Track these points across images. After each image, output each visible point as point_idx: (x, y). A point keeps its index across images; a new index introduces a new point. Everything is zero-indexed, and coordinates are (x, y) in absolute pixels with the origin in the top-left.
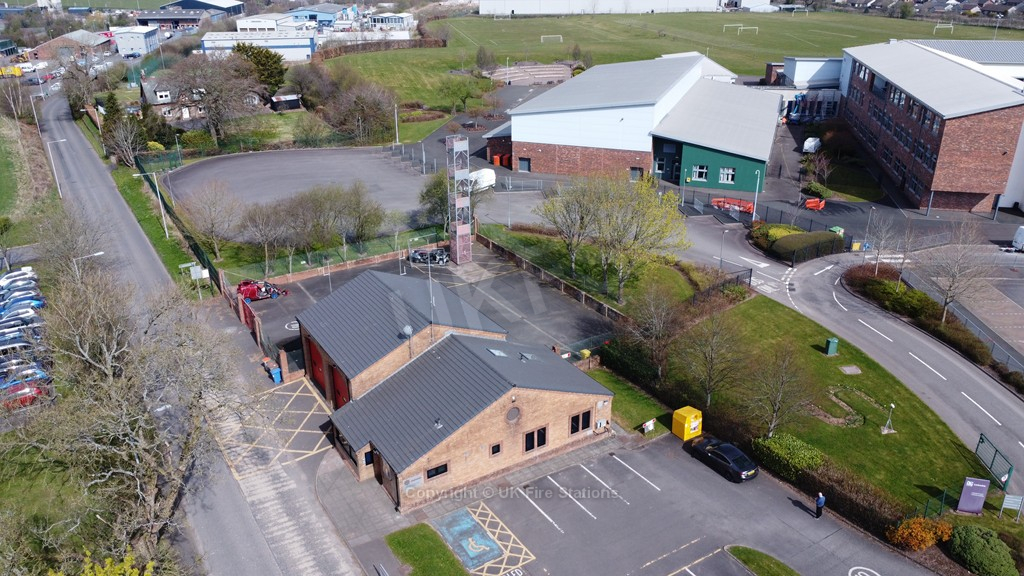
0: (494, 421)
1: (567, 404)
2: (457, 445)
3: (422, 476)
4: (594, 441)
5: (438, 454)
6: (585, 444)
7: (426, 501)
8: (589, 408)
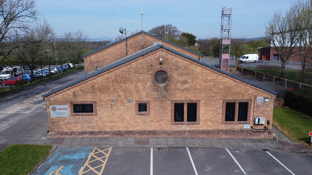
0: (141, 78)
1: (221, 86)
2: (103, 89)
3: (69, 108)
4: (252, 137)
5: (83, 91)
6: (241, 137)
7: (72, 133)
8: (246, 99)
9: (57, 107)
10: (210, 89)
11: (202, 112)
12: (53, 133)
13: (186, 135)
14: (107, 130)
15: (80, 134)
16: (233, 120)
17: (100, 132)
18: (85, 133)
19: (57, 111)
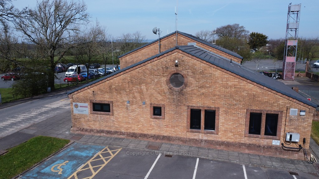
0: (156, 80)
3: (89, 106)
4: (282, 156)
5: (102, 91)
6: (268, 154)
7: (91, 130)
8: (276, 110)
9: (79, 104)
10: (231, 96)
11: (221, 120)
12: (75, 129)
13: (203, 144)
14: (123, 131)
15: (98, 132)
16: (259, 133)
17: (116, 132)
18: (102, 131)
19: (79, 108)
